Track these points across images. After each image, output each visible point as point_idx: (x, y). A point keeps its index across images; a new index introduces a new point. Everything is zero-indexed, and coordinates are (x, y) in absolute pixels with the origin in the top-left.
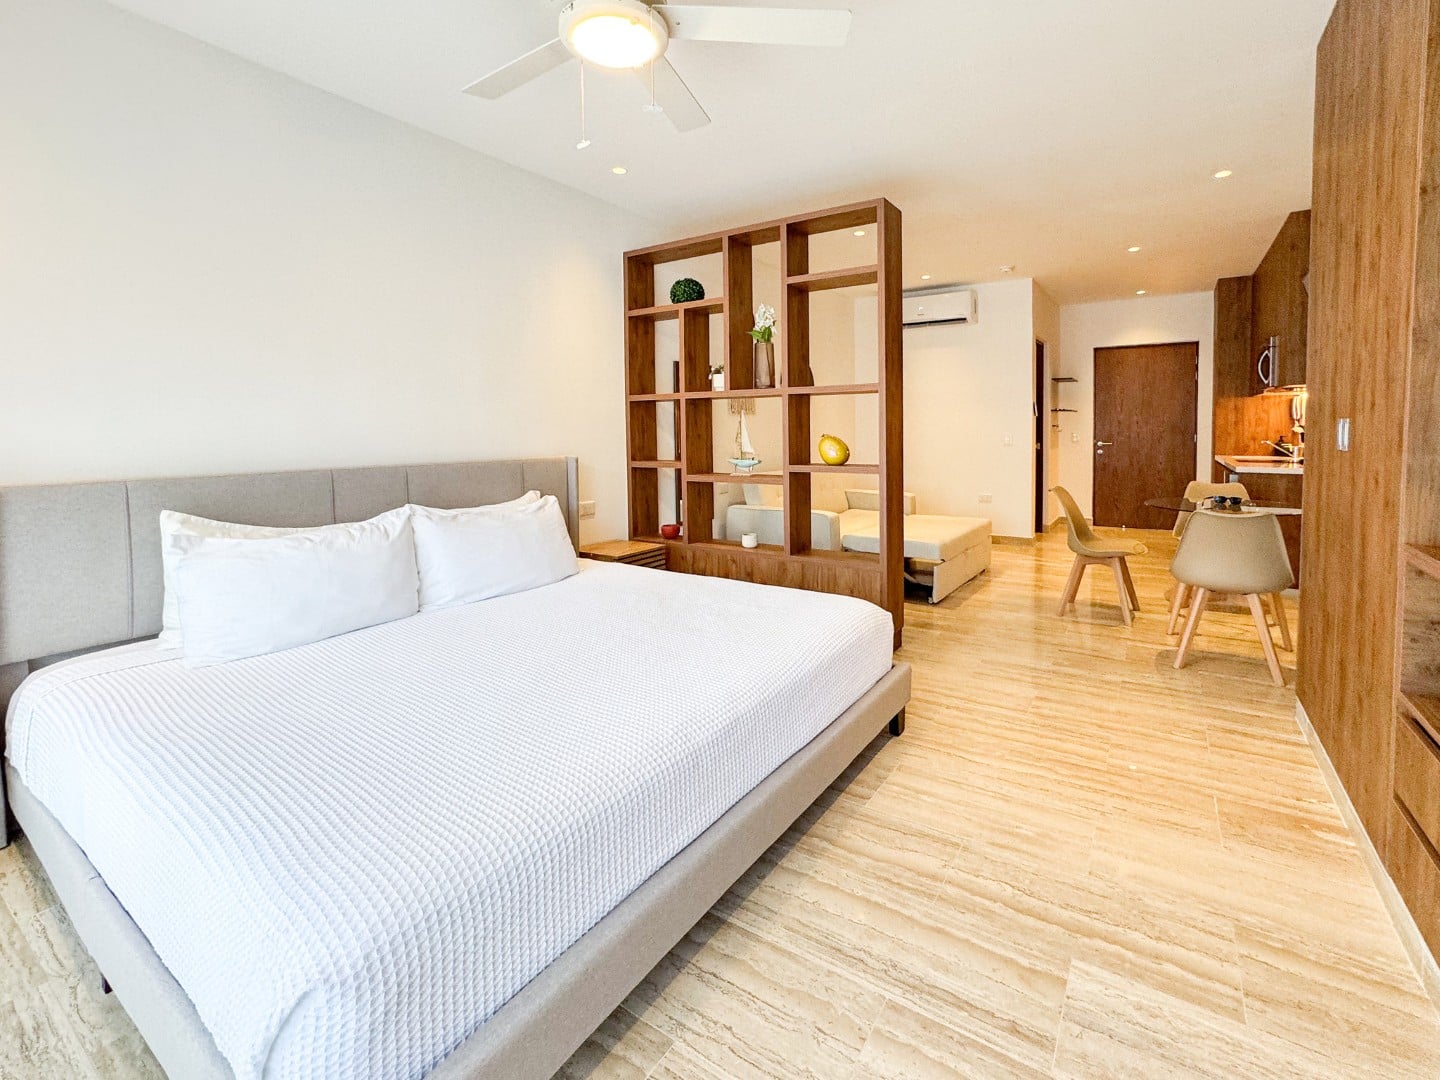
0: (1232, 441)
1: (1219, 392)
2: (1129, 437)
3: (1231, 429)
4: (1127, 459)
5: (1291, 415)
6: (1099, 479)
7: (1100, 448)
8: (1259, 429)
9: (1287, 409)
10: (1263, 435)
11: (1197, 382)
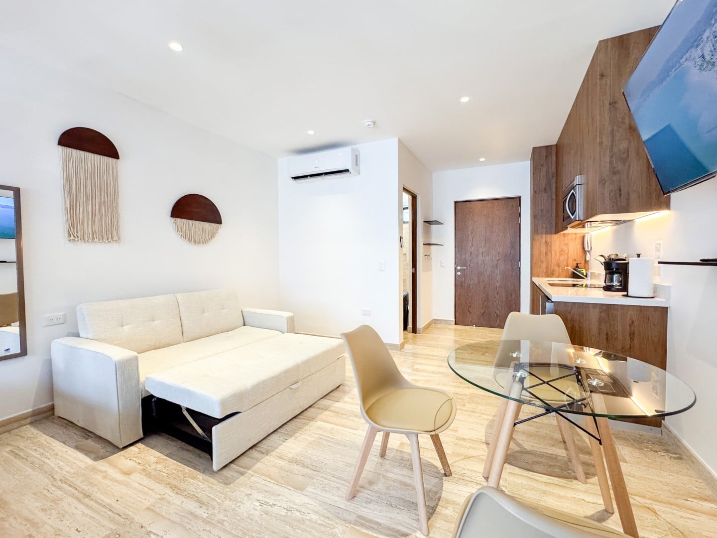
0: (544, 266)
1: (535, 231)
2: (478, 263)
3: (543, 258)
4: (476, 279)
5: (584, 248)
6: (458, 293)
7: (458, 271)
8: (562, 258)
9: (581, 244)
10: (565, 263)
11: (520, 224)
